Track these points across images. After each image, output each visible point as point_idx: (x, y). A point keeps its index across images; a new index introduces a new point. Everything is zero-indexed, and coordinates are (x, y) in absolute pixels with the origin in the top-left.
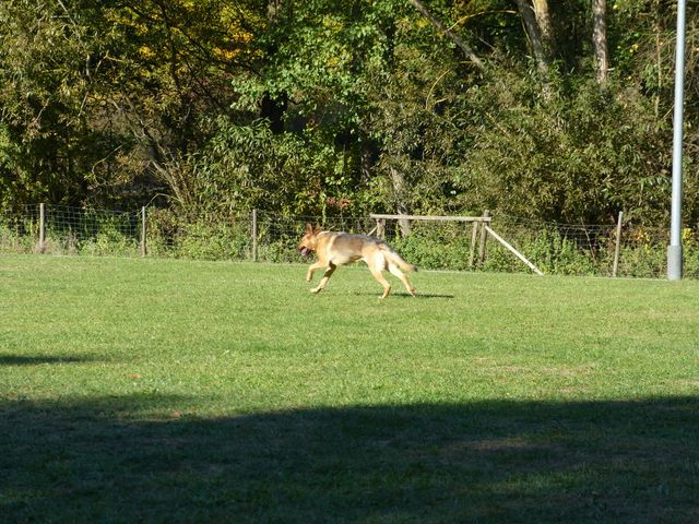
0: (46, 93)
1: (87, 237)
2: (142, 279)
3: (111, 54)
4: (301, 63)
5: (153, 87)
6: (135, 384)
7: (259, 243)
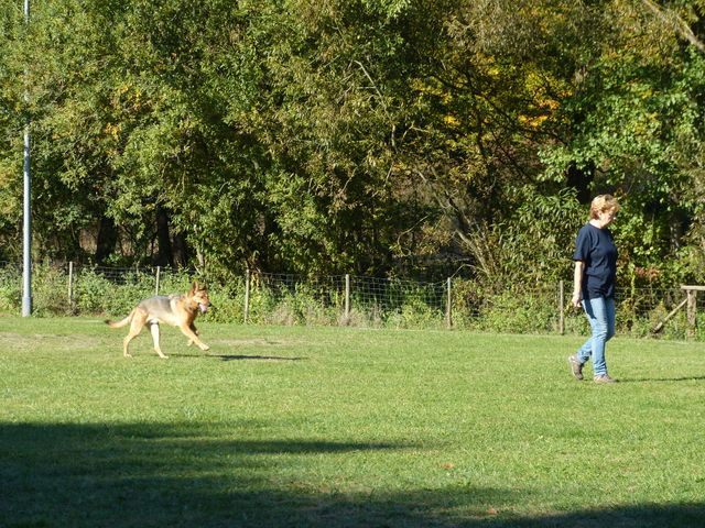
0: (352, 164)
1: (392, 308)
2: (449, 354)
3: (416, 125)
4: (609, 132)
5: (459, 156)
6: (448, 474)
7: (566, 315)
